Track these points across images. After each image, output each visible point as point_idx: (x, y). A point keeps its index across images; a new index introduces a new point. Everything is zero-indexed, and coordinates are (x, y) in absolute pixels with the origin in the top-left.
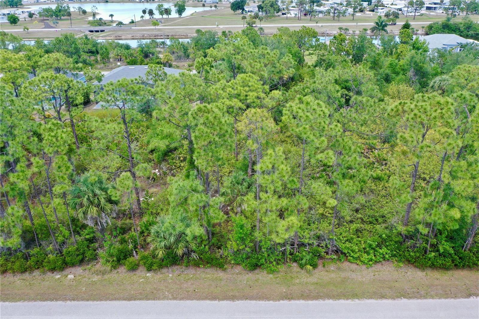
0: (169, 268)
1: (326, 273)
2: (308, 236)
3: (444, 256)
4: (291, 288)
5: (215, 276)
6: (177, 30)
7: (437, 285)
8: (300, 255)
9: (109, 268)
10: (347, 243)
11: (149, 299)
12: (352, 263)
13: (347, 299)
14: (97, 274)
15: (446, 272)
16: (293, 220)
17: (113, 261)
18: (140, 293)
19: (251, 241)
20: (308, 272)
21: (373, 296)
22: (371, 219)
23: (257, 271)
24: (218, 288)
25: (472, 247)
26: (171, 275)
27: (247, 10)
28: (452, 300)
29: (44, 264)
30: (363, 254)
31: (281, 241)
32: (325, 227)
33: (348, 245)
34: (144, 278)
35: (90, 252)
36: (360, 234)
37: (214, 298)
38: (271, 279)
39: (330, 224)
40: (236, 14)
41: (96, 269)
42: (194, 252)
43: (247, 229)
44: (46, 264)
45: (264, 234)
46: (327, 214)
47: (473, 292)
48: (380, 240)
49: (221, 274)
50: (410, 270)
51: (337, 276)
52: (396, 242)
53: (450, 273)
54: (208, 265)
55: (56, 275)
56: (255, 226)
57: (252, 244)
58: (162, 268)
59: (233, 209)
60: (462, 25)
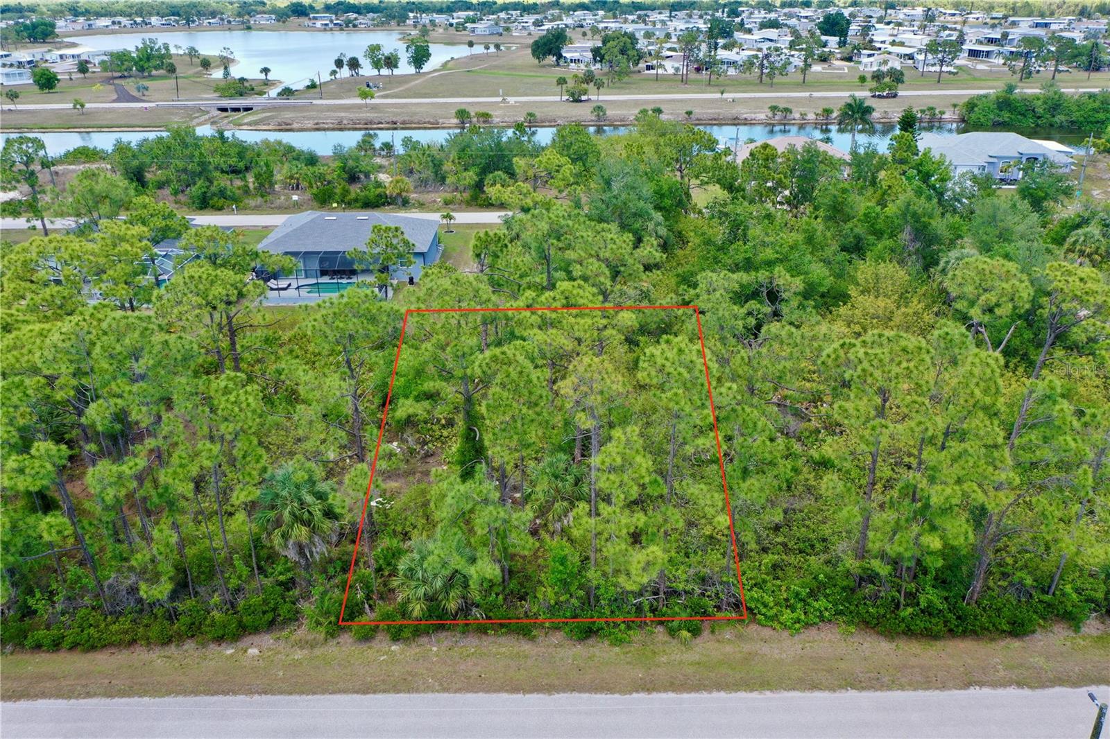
0: (431, 638)
1: (716, 645)
2: (684, 577)
3: (930, 614)
4: (652, 672)
5: (516, 650)
6: (414, 109)
7: (913, 667)
8: (669, 612)
9: (323, 635)
10: (755, 589)
11: (399, 691)
12: (763, 626)
13: (752, 691)
14: (302, 648)
15: (932, 643)
16: (656, 551)
17: (330, 623)
18: (383, 680)
19: (581, 587)
20: (685, 643)
21: (798, 686)
22: (802, 545)
23: (590, 641)
24: (522, 671)
25: (983, 597)
26: (435, 649)
27: (568, 55)
28: (937, 692)
29: (204, 629)
30: (784, 609)
31: (635, 588)
32: (715, 561)
33: (756, 593)
34: (387, 653)
35: (288, 606)
36: (780, 573)
37: (515, 689)
38: (617, 654)
39: (724, 555)
40: (544, 66)
41: (298, 638)
42: (477, 606)
43: (572, 563)
44: (207, 629)
45: (604, 575)
46: (719, 537)
47: (976, 679)
48: (815, 584)
49: (526, 647)
50: (868, 639)
51: (737, 649)
52: (844, 589)
53: (939, 644)
54: (503, 630)
55: (226, 649)
56: (587, 558)
57: (581, 593)
58: (419, 636)
59: (546, 525)
60: (1040, 103)
